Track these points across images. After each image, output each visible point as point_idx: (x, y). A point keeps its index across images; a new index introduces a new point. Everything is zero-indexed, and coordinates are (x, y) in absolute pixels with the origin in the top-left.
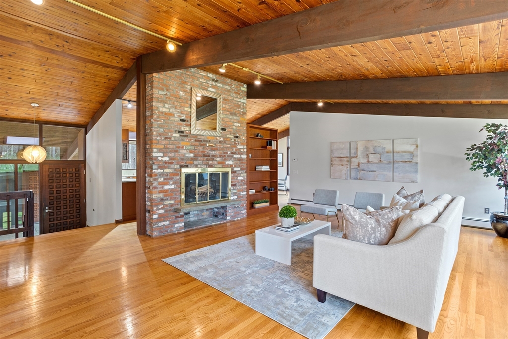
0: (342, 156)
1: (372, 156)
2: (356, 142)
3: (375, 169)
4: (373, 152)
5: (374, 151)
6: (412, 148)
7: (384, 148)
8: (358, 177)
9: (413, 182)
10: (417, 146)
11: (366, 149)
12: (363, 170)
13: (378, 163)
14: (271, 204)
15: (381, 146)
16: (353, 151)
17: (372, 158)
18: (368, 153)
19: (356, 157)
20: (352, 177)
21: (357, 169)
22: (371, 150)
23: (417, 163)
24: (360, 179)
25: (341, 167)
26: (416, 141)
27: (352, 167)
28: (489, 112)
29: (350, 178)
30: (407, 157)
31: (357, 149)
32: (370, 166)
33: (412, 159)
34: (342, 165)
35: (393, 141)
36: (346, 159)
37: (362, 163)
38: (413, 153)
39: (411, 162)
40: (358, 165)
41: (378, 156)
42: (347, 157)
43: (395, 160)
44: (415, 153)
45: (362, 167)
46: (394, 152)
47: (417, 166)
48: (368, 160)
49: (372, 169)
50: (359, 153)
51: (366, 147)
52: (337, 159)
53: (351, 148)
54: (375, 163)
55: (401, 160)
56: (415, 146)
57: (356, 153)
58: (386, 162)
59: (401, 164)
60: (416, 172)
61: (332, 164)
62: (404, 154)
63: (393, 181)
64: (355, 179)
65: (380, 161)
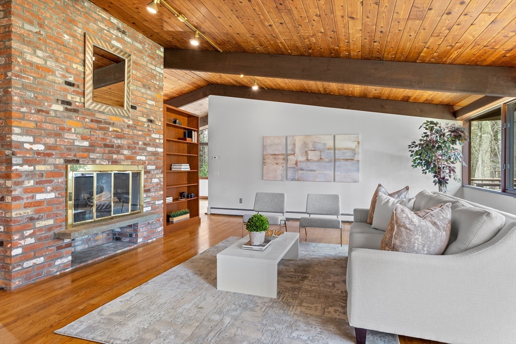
0: (277, 153)
1: (312, 154)
2: (293, 136)
3: (315, 168)
4: (313, 149)
5: (314, 147)
6: (353, 145)
7: (325, 144)
8: (296, 178)
9: (355, 182)
10: (359, 143)
11: (305, 144)
12: (302, 170)
13: (318, 161)
14: (191, 217)
15: (322, 142)
16: (290, 147)
17: (312, 155)
18: (307, 150)
19: (294, 154)
20: (288, 178)
21: (294, 168)
22: (311, 146)
23: (358, 161)
24: (298, 180)
25: (275, 166)
26: (357, 137)
27: (288, 166)
28: (421, 111)
29: (287, 180)
30: (349, 155)
31: (294, 144)
32: (309, 164)
33: (353, 156)
34: (277, 164)
35: (334, 136)
36: (281, 157)
37: (301, 162)
38: (354, 150)
39: (353, 159)
40: (296, 164)
41: (318, 153)
42: (283, 155)
43: (336, 158)
44: (356, 150)
45: (300, 165)
46: (335, 149)
47: (358, 164)
48: (307, 158)
49: (311, 168)
50: (297, 150)
51: (304, 142)
52: (271, 157)
53: (288, 144)
54: (314, 161)
55: (343, 158)
56: (357, 143)
57: (293, 150)
58: (327, 160)
59: (343, 162)
60: (358, 170)
61: (264, 163)
62: (345, 151)
63: (335, 181)
64: (292, 180)
65: (321, 158)
